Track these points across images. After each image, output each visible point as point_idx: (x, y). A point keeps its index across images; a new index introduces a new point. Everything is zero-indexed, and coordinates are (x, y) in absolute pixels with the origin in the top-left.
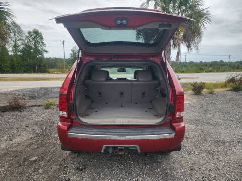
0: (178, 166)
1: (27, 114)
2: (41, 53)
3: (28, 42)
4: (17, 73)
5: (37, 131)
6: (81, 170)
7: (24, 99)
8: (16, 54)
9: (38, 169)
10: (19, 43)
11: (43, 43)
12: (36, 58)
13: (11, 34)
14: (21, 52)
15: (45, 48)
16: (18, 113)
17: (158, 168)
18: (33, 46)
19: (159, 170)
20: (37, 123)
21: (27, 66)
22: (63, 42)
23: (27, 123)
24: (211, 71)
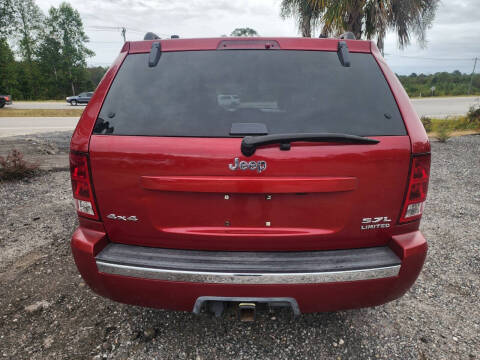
0: (389, 330)
1: (41, 188)
2: (80, 57)
3: (51, 32)
4: (34, 99)
5: (56, 232)
6: (148, 340)
7: (49, 153)
8: (29, 60)
9: (42, 336)
10: (33, 34)
11: (82, 34)
12: (70, 68)
13: (14, 15)
14: (39, 54)
15: (87, 45)
16: (22, 186)
17: (341, 336)
18: (62, 41)
19: (342, 342)
20: (58, 211)
21: (52, 83)
22: (124, 31)
23: (37, 209)
24: (433, 94)
